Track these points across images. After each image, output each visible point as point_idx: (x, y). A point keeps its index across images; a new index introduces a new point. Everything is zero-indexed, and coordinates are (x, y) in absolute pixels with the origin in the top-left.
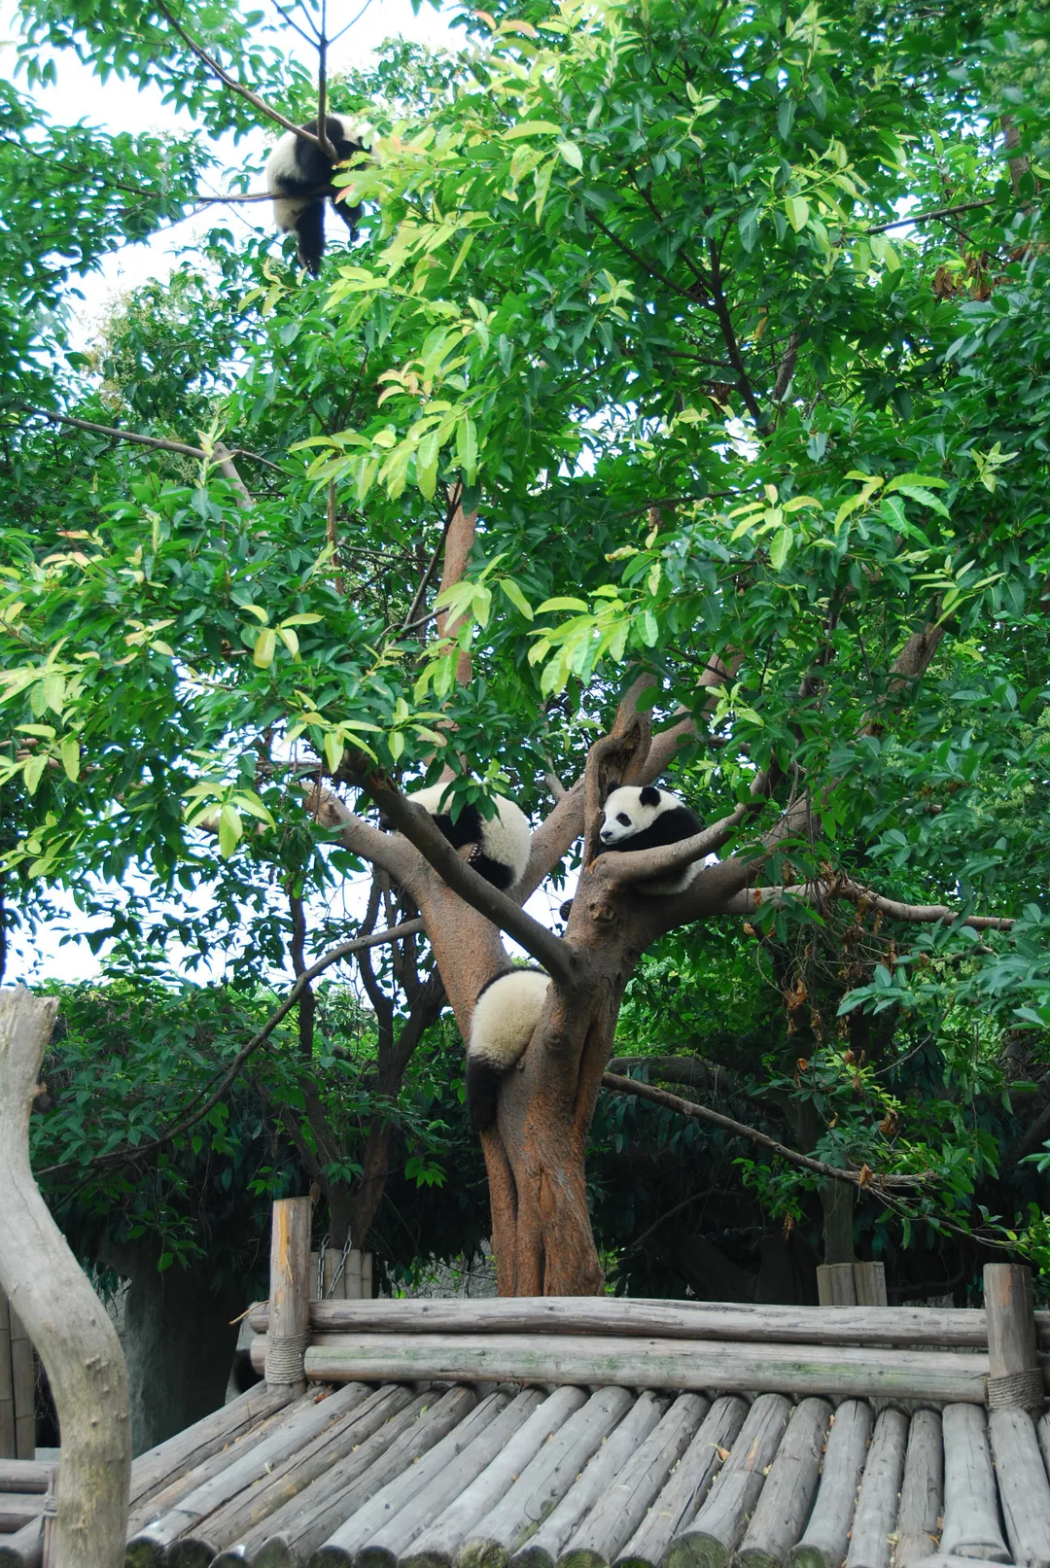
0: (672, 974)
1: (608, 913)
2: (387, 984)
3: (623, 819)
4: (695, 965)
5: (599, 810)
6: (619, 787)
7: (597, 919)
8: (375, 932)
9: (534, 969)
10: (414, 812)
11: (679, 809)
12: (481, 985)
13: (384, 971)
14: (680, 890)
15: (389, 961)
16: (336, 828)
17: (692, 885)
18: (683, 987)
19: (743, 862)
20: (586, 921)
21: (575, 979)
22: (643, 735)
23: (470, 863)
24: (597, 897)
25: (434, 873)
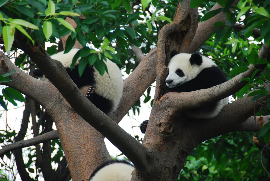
0: (205, 167)
1: (169, 129)
2: (32, 171)
3: (179, 72)
4: (219, 162)
5: (165, 67)
6: (177, 53)
7: (163, 132)
8: (25, 139)
9: (124, 162)
10: (55, 66)
11: (213, 67)
12: (92, 171)
13: (30, 162)
14: (213, 116)
15: (34, 156)
16: (7, 75)
17: (220, 113)
18: (210, 175)
19: (253, 99)
20: (156, 133)
21: (149, 169)
22: (192, 22)
23: (87, 97)
24: (163, 119)
25: (65, 102)
